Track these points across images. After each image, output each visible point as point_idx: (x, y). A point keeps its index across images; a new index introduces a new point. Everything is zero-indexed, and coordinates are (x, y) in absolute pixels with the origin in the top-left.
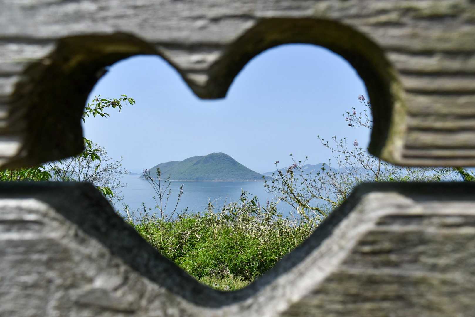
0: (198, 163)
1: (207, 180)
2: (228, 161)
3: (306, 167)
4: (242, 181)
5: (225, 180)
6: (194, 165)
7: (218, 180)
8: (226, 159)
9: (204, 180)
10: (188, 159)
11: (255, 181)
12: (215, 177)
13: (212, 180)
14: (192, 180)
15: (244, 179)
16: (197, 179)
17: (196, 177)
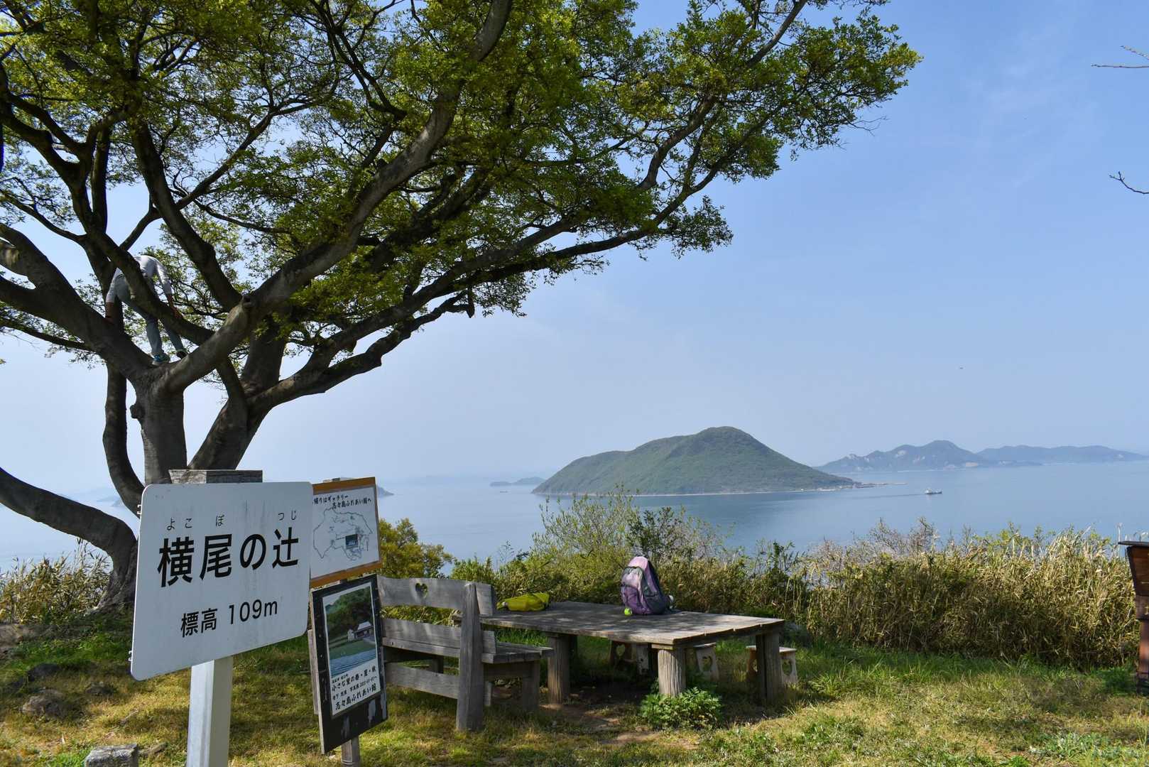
0: (676, 453)
1: (706, 491)
2: (747, 445)
3: (902, 453)
4: (790, 491)
5: (749, 490)
6: (667, 458)
7: (731, 491)
8: (744, 440)
9: (698, 492)
10: (647, 446)
11: (821, 489)
12: (726, 484)
13: (717, 491)
14: (670, 493)
15: (795, 486)
16: (682, 490)
17: (678, 487)
